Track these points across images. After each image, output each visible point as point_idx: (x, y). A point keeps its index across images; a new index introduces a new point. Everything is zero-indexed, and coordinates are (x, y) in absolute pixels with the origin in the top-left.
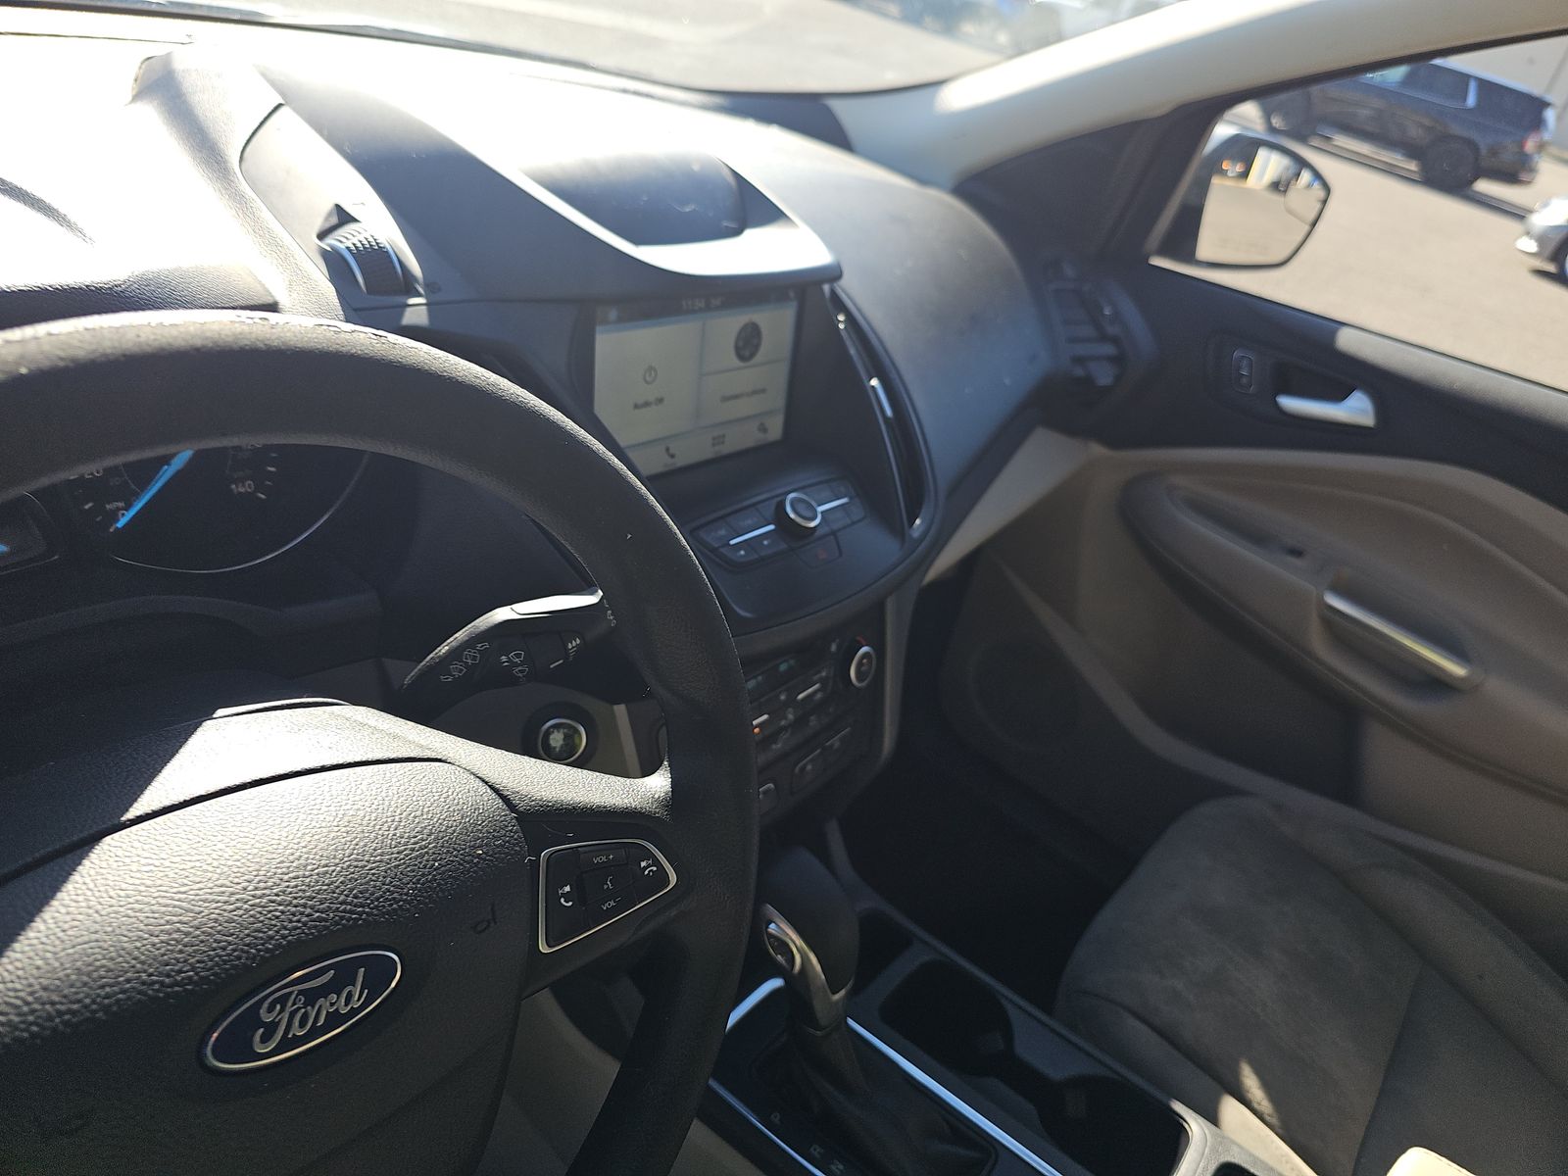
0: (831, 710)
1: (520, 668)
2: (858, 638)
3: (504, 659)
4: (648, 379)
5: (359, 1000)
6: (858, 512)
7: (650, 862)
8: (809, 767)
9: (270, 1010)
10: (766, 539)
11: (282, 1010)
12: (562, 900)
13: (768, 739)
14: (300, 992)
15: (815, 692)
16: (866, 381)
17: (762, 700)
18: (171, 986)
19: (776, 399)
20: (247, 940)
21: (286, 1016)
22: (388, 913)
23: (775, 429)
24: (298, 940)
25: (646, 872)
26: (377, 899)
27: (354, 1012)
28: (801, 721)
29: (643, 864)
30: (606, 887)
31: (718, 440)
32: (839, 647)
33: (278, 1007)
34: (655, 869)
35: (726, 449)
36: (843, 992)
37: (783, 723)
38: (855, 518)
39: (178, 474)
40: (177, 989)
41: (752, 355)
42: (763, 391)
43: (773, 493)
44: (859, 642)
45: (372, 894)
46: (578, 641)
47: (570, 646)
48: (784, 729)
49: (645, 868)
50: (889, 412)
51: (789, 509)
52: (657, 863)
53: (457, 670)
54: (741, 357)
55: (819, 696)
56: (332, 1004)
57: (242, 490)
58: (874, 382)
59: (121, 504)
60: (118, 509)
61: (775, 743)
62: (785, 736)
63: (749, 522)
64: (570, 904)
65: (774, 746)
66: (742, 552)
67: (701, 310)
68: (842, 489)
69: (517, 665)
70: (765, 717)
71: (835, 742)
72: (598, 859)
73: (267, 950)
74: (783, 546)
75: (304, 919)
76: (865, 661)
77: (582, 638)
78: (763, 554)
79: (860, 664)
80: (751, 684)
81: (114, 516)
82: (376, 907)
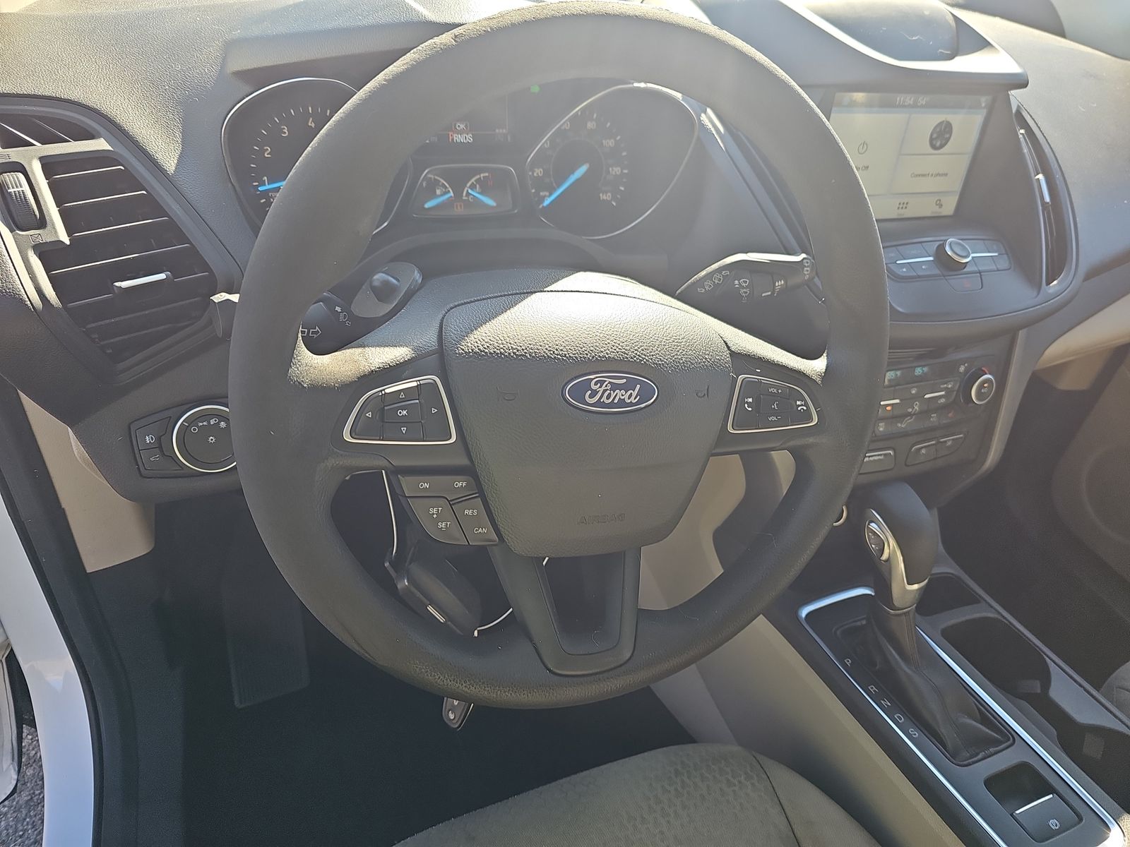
0: (950, 415)
1: (745, 290)
2: (983, 369)
3: (736, 282)
4: (861, 150)
5: (635, 399)
6: (1004, 263)
7: (803, 403)
8: (923, 451)
9: (596, 384)
10: (925, 265)
11: (600, 387)
12: (746, 405)
13: (895, 417)
14: (610, 383)
15: (940, 397)
16: (1033, 175)
17: (897, 388)
18: (557, 355)
19: (955, 183)
20: (592, 348)
21: (602, 390)
22: (656, 364)
23: (949, 207)
24: (613, 358)
25: (799, 409)
26: (653, 355)
27: (631, 404)
28: (925, 413)
29: (798, 403)
30: (773, 407)
31: (904, 205)
32: (967, 371)
33: (599, 384)
34: (805, 408)
35: (908, 213)
36: (916, 587)
37: (910, 410)
38: (1000, 267)
39: (577, 180)
40: (559, 357)
41: (942, 146)
42: (946, 175)
43: (938, 238)
44: (984, 371)
45: (651, 352)
46: (783, 282)
47: (777, 284)
48: (910, 415)
49: (799, 406)
50: (1047, 199)
51: (947, 249)
52: (806, 404)
53: (708, 285)
54: (934, 147)
55: (943, 400)
56: (622, 395)
57: (605, 198)
58: (1040, 176)
59: (547, 194)
60: (545, 196)
61: (901, 423)
62: (909, 420)
63: (914, 252)
64: (750, 409)
65: (899, 425)
66: (904, 270)
67: (910, 106)
68: (995, 247)
69: (743, 288)
70: (897, 401)
71: (949, 440)
72: (772, 389)
73: (599, 356)
74: (937, 271)
75: (617, 350)
76: (986, 385)
77: (786, 282)
78: (921, 273)
79: (981, 386)
80: (890, 375)
81: (543, 198)
82: (651, 359)
